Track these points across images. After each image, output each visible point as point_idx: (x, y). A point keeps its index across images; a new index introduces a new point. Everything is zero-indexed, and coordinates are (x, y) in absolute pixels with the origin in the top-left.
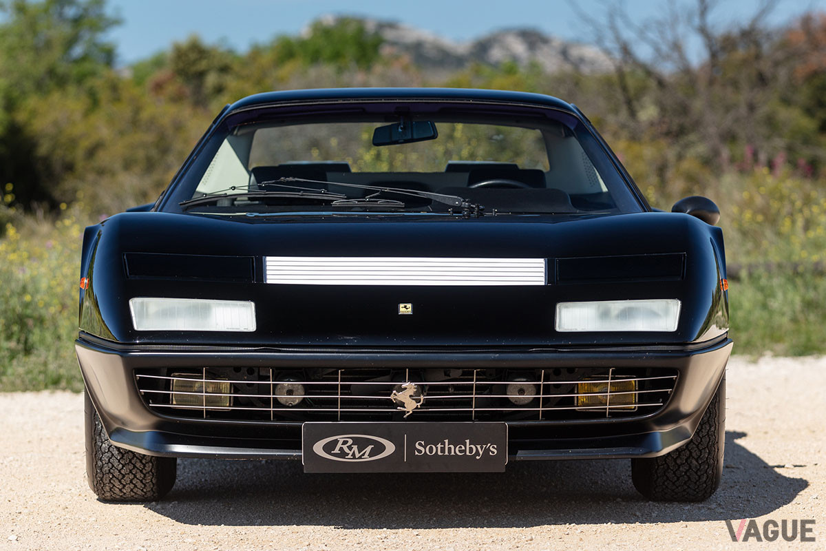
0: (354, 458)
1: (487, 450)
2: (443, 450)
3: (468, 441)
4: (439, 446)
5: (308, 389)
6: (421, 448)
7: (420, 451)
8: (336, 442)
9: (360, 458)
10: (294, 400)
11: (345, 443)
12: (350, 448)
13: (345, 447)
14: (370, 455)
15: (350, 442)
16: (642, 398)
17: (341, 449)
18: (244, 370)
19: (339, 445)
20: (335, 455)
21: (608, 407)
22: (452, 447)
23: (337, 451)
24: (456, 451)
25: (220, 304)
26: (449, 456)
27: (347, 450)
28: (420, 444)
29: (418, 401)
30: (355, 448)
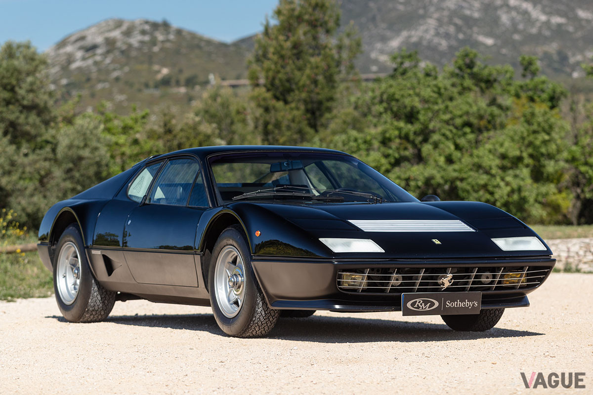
0: (423, 309)
1: (474, 304)
2: (457, 304)
3: (467, 300)
4: (456, 303)
5: (404, 278)
6: (449, 304)
7: (448, 306)
8: (416, 301)
9: (425, 309)
10: (398, 283)
11: (419, 302)
12: (421, 304)
13: (419, 304)
14: (429, 308)
15: (422, 301)
16: (528, 280)
17: (418, 305)
18: (375, 270)
19: (417, 303)
20: (415, 308)
21: (520, 284)
22: (460, 303)
23: (416, 306)
24: (462, 305)
25: (355, 241)
26: (459, 307)
27: (420, 306)
28: (448, 302)
29: (450, 282)
30: (423, 304)
